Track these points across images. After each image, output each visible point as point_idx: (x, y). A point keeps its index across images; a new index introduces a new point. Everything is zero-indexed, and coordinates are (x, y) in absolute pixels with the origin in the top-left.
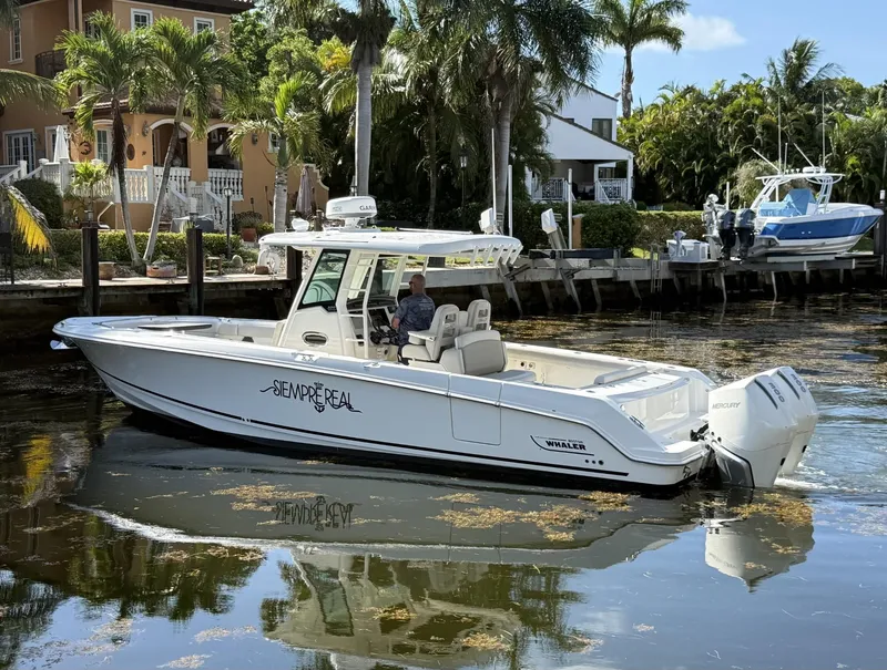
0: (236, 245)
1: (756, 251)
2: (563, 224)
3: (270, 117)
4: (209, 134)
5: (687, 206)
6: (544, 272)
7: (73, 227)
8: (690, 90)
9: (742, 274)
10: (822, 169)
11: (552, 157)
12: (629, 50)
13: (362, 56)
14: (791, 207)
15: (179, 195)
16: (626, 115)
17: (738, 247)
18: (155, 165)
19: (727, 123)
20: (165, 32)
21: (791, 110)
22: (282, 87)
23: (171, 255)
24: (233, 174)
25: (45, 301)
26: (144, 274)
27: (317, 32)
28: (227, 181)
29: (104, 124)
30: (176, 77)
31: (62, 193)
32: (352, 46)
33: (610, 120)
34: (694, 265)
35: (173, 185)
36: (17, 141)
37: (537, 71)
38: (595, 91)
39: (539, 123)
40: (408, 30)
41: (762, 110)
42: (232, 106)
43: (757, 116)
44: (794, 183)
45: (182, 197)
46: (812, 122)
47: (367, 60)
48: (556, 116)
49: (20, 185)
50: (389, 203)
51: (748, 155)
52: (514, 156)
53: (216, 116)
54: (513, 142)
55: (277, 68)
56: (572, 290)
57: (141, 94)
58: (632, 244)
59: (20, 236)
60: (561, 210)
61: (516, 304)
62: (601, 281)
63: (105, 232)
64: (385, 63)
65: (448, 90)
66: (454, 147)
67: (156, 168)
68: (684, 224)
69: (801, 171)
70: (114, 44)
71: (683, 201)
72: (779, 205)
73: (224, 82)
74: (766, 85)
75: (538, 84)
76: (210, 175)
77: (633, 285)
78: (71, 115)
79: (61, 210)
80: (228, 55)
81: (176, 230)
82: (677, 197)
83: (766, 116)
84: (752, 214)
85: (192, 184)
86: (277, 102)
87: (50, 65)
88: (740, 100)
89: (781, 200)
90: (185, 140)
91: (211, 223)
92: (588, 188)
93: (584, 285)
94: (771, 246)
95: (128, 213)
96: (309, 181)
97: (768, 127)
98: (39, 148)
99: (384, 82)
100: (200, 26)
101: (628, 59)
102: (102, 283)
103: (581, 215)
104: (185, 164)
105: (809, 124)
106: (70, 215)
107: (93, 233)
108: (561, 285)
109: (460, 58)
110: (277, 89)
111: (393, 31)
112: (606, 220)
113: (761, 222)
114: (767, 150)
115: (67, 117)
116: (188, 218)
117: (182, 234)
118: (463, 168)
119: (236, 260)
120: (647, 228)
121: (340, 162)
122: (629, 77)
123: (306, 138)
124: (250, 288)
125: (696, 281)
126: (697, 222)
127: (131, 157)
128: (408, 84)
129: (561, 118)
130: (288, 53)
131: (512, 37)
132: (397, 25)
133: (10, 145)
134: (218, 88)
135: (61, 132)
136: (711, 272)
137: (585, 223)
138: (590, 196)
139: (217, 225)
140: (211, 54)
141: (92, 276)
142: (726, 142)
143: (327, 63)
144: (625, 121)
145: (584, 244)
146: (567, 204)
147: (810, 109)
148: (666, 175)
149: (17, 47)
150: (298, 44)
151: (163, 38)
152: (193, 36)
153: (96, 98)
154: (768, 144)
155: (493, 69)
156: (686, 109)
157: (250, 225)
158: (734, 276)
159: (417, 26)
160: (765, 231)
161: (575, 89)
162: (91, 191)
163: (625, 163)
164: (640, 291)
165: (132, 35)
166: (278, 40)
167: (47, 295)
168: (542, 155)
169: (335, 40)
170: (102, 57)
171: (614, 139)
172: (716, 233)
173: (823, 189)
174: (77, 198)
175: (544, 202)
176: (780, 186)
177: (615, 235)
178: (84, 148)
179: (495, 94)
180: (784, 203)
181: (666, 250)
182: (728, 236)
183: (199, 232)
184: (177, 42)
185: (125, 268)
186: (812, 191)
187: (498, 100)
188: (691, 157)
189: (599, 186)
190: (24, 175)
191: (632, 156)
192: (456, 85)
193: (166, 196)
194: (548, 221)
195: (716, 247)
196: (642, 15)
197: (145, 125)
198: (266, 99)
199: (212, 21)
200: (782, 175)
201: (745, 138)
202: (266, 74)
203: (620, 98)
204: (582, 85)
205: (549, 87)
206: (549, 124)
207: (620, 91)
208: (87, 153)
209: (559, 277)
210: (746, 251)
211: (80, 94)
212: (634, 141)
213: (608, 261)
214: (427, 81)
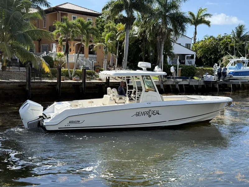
0: (94, 73)
1: (227, 78)
2: (176, 70)
3: (104, 42)
4: (89, 46)
5: (210, 67)
6: (171, 82)
7: (56, 68)
8: (211, 37)
9: (223, 84)
10: (246, 58)
11: (174, 53)
12: (196, 26)
13: (127, 27)
14: (237, 67)
15: (81, 61)
16: (195, 43)
17: (222, 77)
18: (76, 53)
19: (221, 45)
20: (79, 21)
21: (238, 42)
22: (107, 35)
23: (78, 75)
24: (94, 56)
25: (48, 85)
26: (72, 79)
27: (116, 22)
28: (93, 58)
29: (64, 43)
30: (81, 32)
31: (54, 60)
32: (125, 25)
33: (190, 44)
34: (210, 82)
35: (80, 58)
36: (44, 47)
37: (171, 31)
38: (186, 37)
39: (171, 44)
40: (139, 21)
41: (230, 42)
42: (95, 39)
43: (229, 44)
44: (238, 61)
45: (82, 61)
46: (243, 45)
47: (128, 28)
48: (176, 43)
49: (44, 57)
50: (132, 64)
51: (226, 54)
52: (164, 53)
53: (91, 42)
54: (164, 49)
55: (106, 30)
56: (178, 87)
57: (73, 36)
58: (194, 76)
59: (44, 69)
60: (176, 67)
61: (163, 90)
62: (185, 85)
63: (63, 69)
64: (133, 29)
65: (148, 36)
66: (149, 50)
67: (76, 54)
68: (208, 71)
69: (240, 58)
70: (67, 24)
71: (208, 65)
72: (233, 67)
73: (93, 33)
74: (232, 36)
75: (171, 35)
76: (89, 56)
77: (194, 86)
78: (57, 41)
79: (53, 64)
80: (95, 27)
81: (80, 69)
82: (207, 64)
83: (231, 44)
84: (226, 69)
85: (85, 58)
86: (106, 38)
87: (52, 29)
88: (225, 40)
89: (234, 65)
90: (83, 47)
91: (88, 68)
92: (183, 61)
93: (181, 86)
94: (231, 77)
95: (69, 65)
96: (113, 58)
97: (232, 47)
98: (49, 49)
99: (132, 34)
100: (88, 20)
101: (196, 29)
102: (62, 81)
103: (181, 68)
104: (83, 53)
105: (243, 46)
106: (56, 65)
107: (60, 69)
108: (175, 85)
109: (152, 28)
110: (106, 35)
111: (135, 21)
112: (187, 69)
113: (228, 71)
114: (232, 53)
115: (56, 41)
116: (83, 66)
117: (81, 70)
118: (151, 56)
119: (94, 77)
120: (198, 72)
121: (121, 53)
122: (196, 33)
123: (112, 47)
124: (97, 84)
125: (211, 86)
126: (212, 71)
127: (70, 51)
128: (138, 34)
129: (177, 43)
130: (109, 26)
131: (165, 23)
132: (136, 19)
133: (42, 48)
134: (92, 35)
135: (54, 45)
136: (215, 83)
137: (182, 70)
138: (184, 63)
139: (90, 68)
140: (90, 26)
141: (59, 80)
142: (221, 50)
143: (119, 29)
144: (194, 44)
145: (181, 76)
146: (177, 65)
147: (243, 42)
148: (204, 58)
149: (45, 24)
150: (111, 24)
151: (79, 22)
152: (86, 22)
153: (63, 37)
154: (232, 51)
155: (160, 31)
156: (210, 42)
157: (98, 68)
158: (221, 85)
159: (141, 20)
160: (229, 73)
161: (181, 36)
162: (61, 59)
163: (194, 55)
164: (196, 88)
165: (72, 21)
166: (107, 23)
167: (49, 84)
168: (172, 53)
169: (121, 24)
170: (64, 27)
171: (191, 49)
172: (216, 73)
173: (245, 63)
174: (57, 61)
175: (171, 65)
176: (234, 62)
177: (190, 73)
178: (60, 49)
179: (160, 37)
180: (235, 66)
181: (203, 77)
182: (219, 74)
183: (85, 70)
184: (82, 23)
185: (67, 78)
186: (242, 63)
187: (161, 38)
188: (211, 54)
189: (186, 61)
190: (45, 55)
191: (195, 53)
192: (150, 35)
193: (78, 61)
194: (172, 69)
195: (216, 77)
196: (200, 17)
197: (74, 44)
198: (103, 38)
199: (91, 19)
200: (235, 59)
201: (225, 49)
202: (104, 31)
203: (193, 39)
204: (183, 35)
205: (174, 36)
206: (174, 45)
207: (193, 37)
208: (60, 50)
209: (175, 84)
210: (224, 78)
211: (59, 36)
212: (196, 50)
213: (187, 80)
214: (143, 34)
